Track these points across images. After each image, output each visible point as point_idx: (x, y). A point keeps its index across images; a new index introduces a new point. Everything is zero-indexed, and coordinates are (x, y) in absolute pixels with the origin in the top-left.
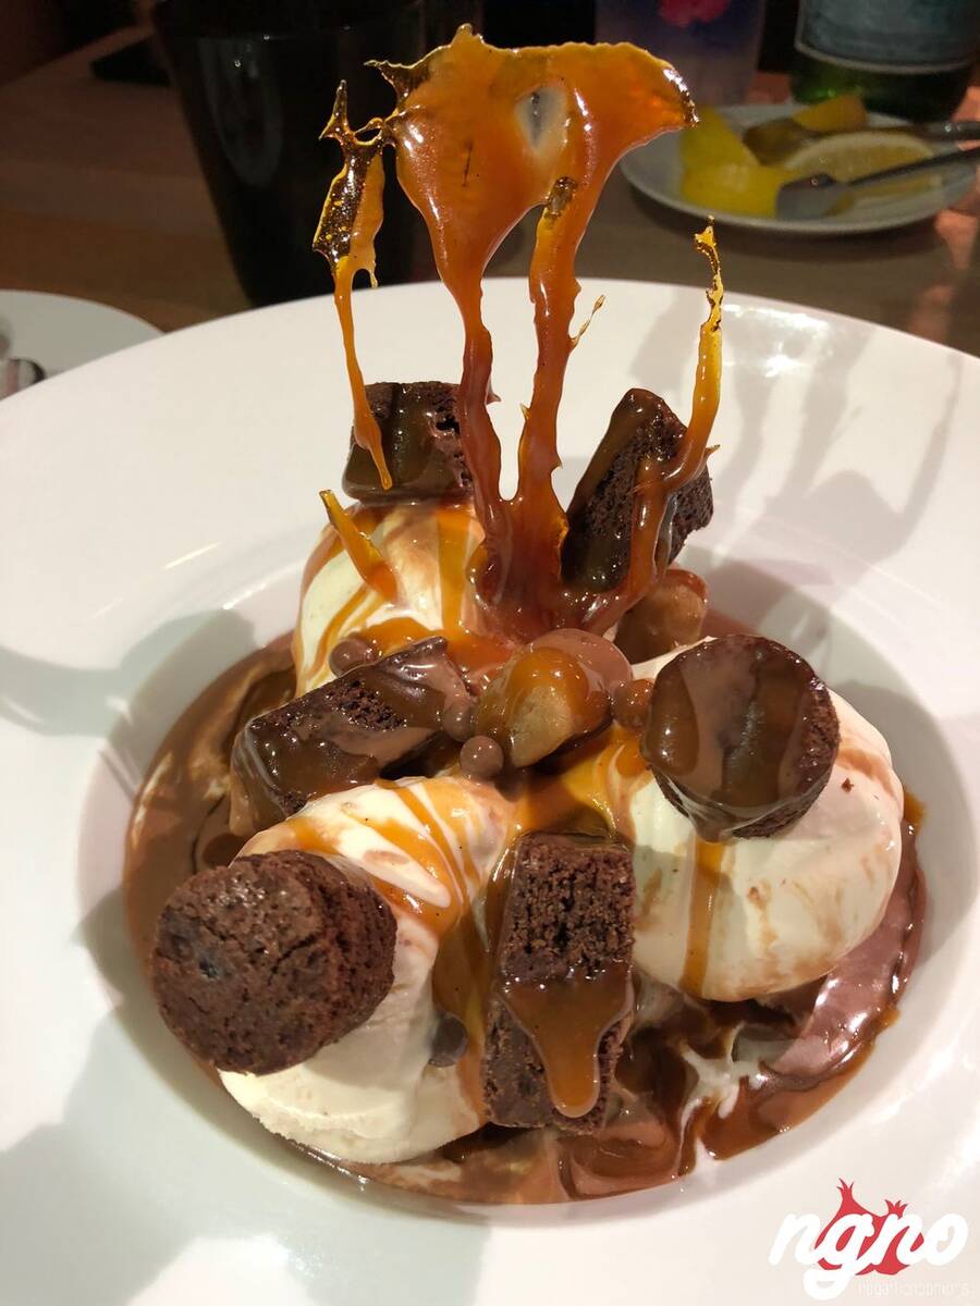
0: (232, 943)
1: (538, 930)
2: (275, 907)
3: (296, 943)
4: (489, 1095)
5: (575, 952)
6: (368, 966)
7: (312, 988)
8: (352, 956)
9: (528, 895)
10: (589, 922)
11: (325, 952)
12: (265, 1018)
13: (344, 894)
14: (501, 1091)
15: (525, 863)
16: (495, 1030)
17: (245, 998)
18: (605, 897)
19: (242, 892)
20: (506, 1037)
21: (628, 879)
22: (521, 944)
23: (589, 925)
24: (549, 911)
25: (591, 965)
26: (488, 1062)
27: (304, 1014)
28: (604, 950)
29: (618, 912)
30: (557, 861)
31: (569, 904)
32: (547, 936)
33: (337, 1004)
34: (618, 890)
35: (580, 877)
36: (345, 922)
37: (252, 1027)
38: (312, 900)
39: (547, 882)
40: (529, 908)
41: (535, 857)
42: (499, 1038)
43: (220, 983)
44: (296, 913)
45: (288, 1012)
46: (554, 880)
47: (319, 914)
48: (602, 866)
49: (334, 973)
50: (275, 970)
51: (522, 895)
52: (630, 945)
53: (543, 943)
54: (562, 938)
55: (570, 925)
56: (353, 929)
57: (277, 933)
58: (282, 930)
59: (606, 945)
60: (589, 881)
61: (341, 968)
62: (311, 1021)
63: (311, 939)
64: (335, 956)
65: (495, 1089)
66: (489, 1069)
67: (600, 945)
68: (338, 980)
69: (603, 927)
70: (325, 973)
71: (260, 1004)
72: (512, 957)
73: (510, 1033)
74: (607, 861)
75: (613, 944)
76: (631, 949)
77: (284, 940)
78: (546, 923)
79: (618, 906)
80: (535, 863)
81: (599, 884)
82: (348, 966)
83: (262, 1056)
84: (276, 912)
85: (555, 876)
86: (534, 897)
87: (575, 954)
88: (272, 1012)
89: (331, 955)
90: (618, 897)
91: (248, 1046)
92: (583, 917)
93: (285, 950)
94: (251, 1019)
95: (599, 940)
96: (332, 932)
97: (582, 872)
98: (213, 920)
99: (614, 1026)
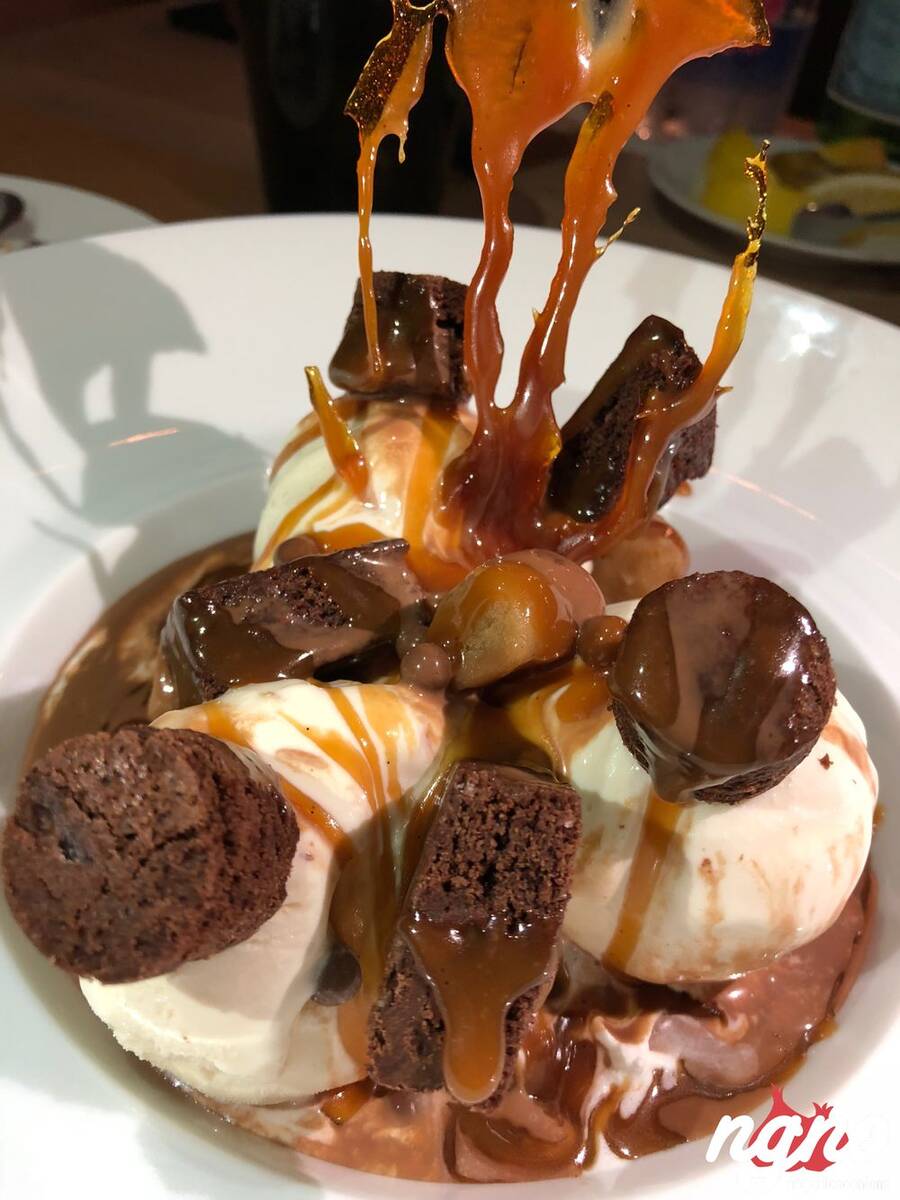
0: (100, 822)
1: (463, 867)
2: (156, 789)
3: (173, 835)
4: (374, 1048)
5: (500, 898)
6: (256, 875)
7: (181, 890)
8: (238, 862)
9: (457, 824)
10: (522, 865)
11: (204, 851)
12: (122, 916)
13: (241, 788)
14: (389, 1045)
15: (459, 786)
16: (393, 974)
17: (104, 891)
18: (545, 841)
19: (120, 765)
20: (405, 983)
21: (575, 823)
22: (440, 879)
23: (522, 870)
24: (478, 846)
25: (516, 916)
26: (379, 1010)
27: (168, 919)
28: (535, 902)
29: (557, 860)
30: (496, 791)
31: (502, 842)
32: (471, 875)
33: (211, 914)
34: (561, 835)
35: (519, 813)
36: (236, 820)
37: (106, 925)
38: (201, 787)
39: (481, 813)
40: (456, 840)
41: (471, 782)
42: (396, 984)
43: (78, 867)
44: (178, 799)
45: (152, 913)
46: (490, 812)
47: (206, 806)
48: (547, 804)
49: (211, 876)
50: (143, 862)
51: (451, 822)
52: (563, 902)
53: (465, 883)
54: (488, 879)
55: (500, 866)
56: (244, 831)
57: (154, 820)
58: (161, 817)
59: (537, 897)
60: (530, 820)
61: (222, 873)
62: (175, 928)
63: (192, 833)
64: (216, 858)
65: (382, 1042)
66: (380, 1018)
67: (531, 895)
68: (215, 885)
69: (537, 875)
70: (201, 874)
71: (120, 899)
72: (428, 891)
73: (411, 979)
74: (554, 800)
75: (546, 896)
76: (565, 905)
77: (161, 830)
78: (474, 860)
79: (558, 853)
80: (470, 788)
81: (541, 824)
82: (231, 872)
83: (112, 960)
84: (157, 794)
85: (492, 807)
86: (463, 827)
87: (500, 902)
88: (132, 912)
89: (211, 854)
90: (560, 843)
91: (99, 948)
92: (515, 860)
93: (159, 840)
94: (106, 915)
95: (529, 889)
96: (218, 829)
97: (522, 808)
98: (83, 793)
99: (531, 990)
